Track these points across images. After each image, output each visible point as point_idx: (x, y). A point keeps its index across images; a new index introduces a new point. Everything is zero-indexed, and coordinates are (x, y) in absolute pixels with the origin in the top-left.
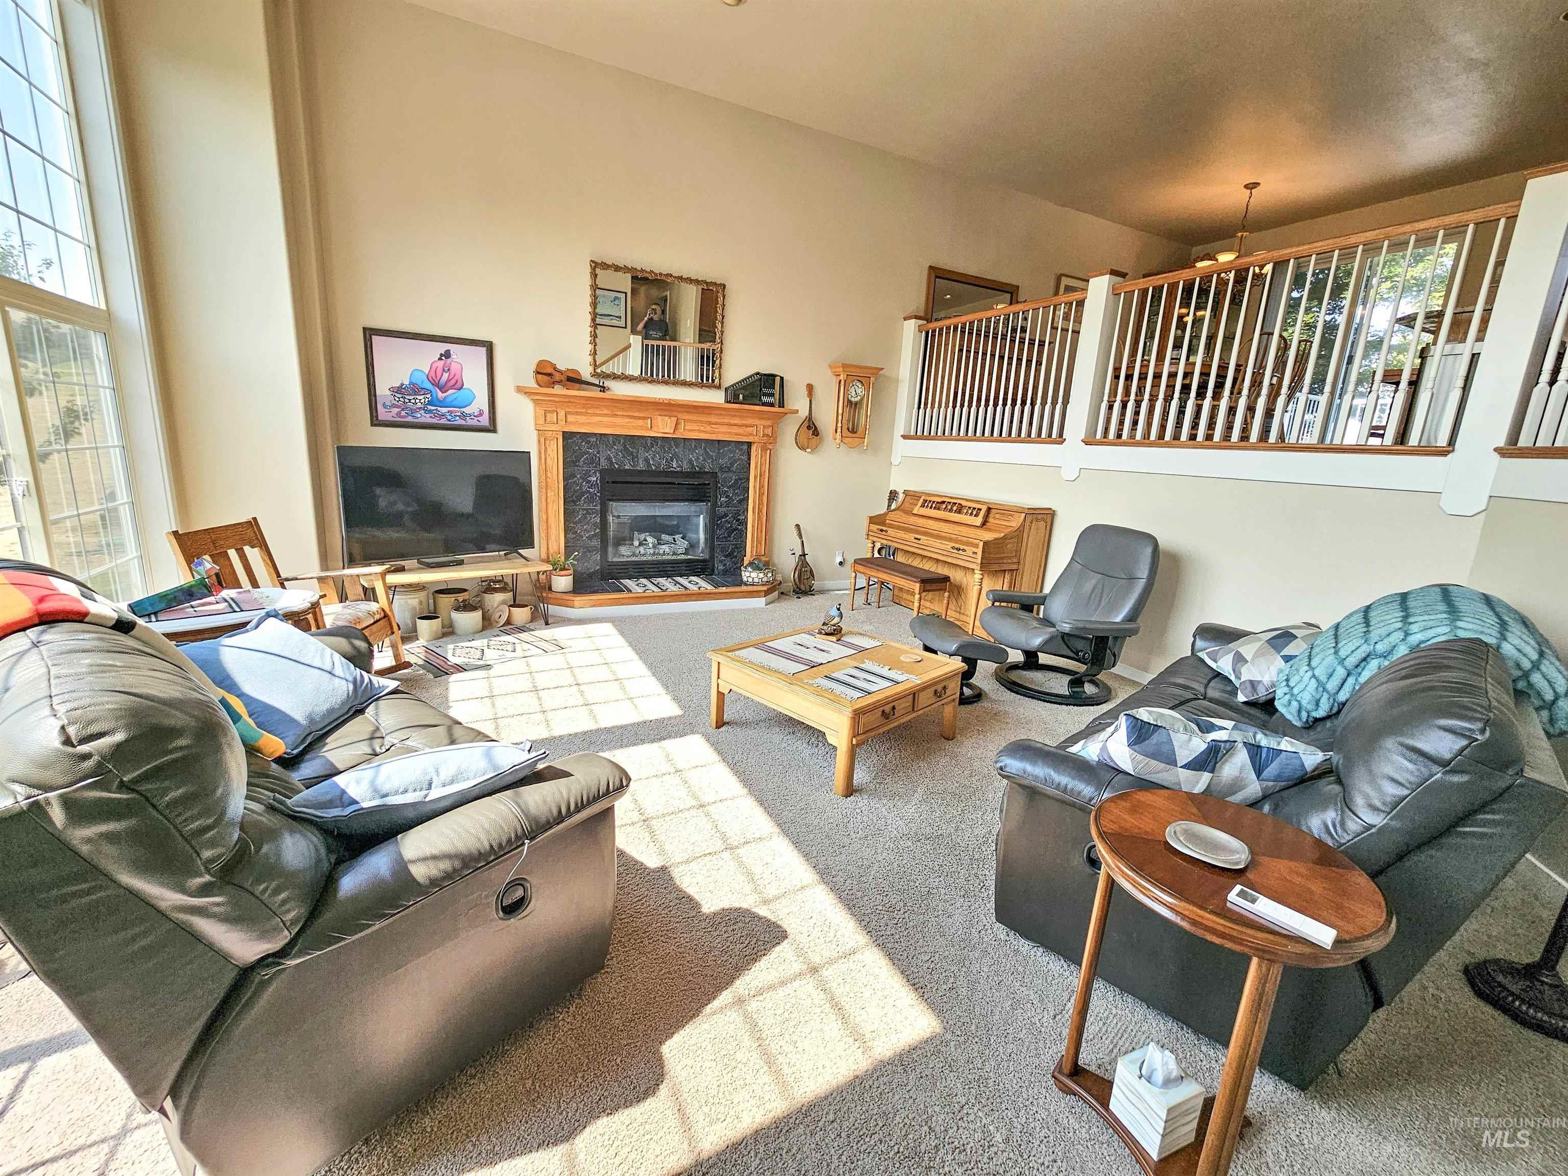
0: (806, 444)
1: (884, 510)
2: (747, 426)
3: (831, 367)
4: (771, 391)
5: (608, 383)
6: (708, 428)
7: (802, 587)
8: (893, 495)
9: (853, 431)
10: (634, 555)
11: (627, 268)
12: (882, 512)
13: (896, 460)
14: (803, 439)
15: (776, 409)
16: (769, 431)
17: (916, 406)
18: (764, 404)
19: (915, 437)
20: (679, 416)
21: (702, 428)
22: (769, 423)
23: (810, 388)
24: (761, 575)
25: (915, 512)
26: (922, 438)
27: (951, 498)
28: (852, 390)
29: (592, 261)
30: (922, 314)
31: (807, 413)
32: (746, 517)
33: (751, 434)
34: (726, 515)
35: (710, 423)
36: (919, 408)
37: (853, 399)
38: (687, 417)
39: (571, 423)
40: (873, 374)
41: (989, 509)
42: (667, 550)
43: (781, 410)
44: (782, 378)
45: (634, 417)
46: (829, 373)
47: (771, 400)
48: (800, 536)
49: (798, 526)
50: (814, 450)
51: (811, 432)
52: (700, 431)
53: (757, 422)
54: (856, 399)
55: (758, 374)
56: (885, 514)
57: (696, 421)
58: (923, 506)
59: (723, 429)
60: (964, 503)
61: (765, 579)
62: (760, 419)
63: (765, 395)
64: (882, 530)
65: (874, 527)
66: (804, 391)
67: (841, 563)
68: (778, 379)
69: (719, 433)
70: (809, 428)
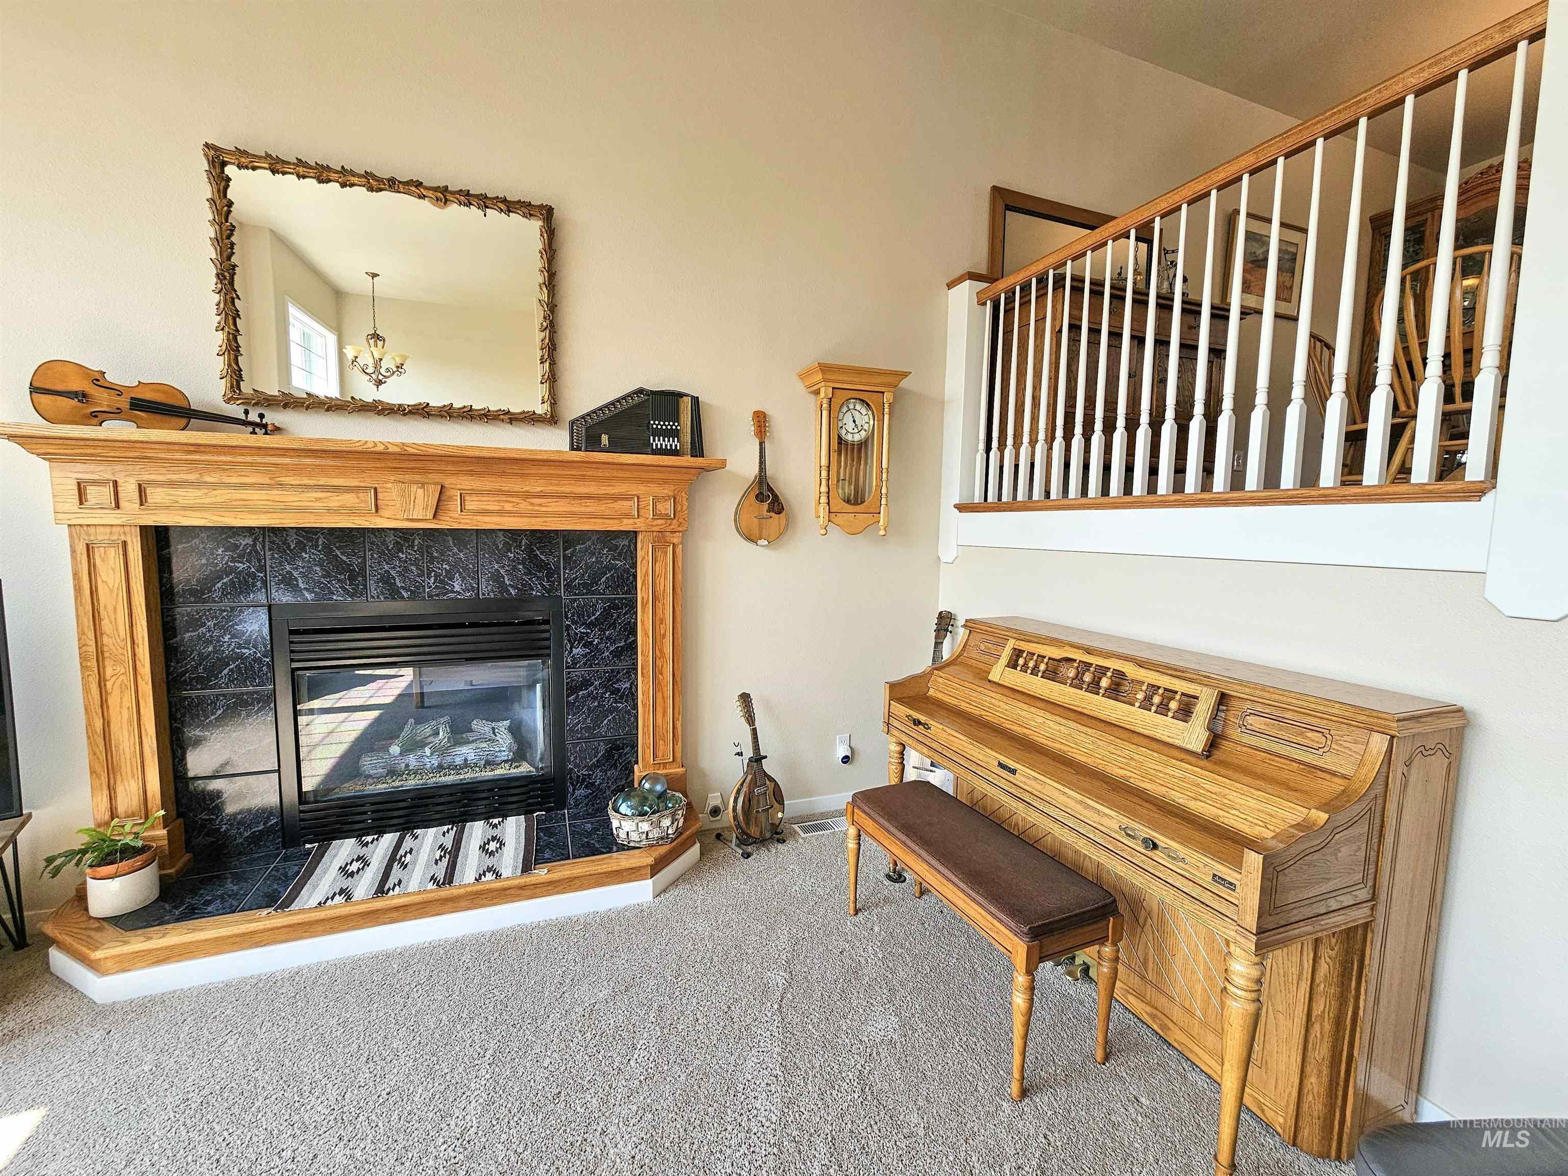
0: (757, 532)
1: (924, 663)
2: (616, 498)
3: (802, 376)
4: (669, 425)
5: (272, 417)
6: (524, 506)
7: (754, 831)
8: (945, 622)
9: (856, 499)
10: (393, 773)
11: (305, 165)
12: (918, 671)
13: (947, 553)
14: (750, 520)
15: (686, 460)
16: (667, 508)
17: (982, 446)
18: (656, 452)
19: (984, 507)
20: (449, 481)
21: (508, 507)
22: (667, 491)
23: (761, 421)
24: (645, 826)
25: (994, 676)
26: (999, 507)
27: (1089, 651)
28: (848, 419)
29: (207, 145)
30: (983, 270)
31: (755, 470)
32: (634, 685)
33: (628, 516)
34: (586, 683)
35: (527, 496)
36: (988, 449)
37: (849, 437)
38: (467, 483)
39: (158, 507)
40: (889, 385)
41: (1223, 699)
42: (471, 757)
43: (699, 461)
44: (696, 401)
45: (337, 489)
46: (800, 388)
47: (674, 443)
48: (750, 719)
49: (745, 699)
50: (774, 541)
51: (765, 506)
52: (501, 513)
53: (639, 489)
54: (857, 438)
55: (640, 391)
56: (924, 677)
57: (489, 493)
58: (1013, 664)
59: (561, 506)
60: (1130, 670)
61: (655, 834)
62: (643, 481)
63: (658, 433)
64: (917, 722)
65: (901, 710)
66: (749, 427)
67: (846, 760)
68: (686, 405)
69: (547, 514)
70: (760, 498)
